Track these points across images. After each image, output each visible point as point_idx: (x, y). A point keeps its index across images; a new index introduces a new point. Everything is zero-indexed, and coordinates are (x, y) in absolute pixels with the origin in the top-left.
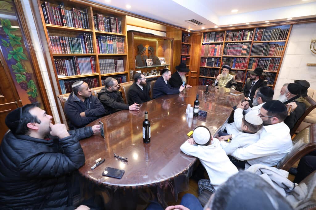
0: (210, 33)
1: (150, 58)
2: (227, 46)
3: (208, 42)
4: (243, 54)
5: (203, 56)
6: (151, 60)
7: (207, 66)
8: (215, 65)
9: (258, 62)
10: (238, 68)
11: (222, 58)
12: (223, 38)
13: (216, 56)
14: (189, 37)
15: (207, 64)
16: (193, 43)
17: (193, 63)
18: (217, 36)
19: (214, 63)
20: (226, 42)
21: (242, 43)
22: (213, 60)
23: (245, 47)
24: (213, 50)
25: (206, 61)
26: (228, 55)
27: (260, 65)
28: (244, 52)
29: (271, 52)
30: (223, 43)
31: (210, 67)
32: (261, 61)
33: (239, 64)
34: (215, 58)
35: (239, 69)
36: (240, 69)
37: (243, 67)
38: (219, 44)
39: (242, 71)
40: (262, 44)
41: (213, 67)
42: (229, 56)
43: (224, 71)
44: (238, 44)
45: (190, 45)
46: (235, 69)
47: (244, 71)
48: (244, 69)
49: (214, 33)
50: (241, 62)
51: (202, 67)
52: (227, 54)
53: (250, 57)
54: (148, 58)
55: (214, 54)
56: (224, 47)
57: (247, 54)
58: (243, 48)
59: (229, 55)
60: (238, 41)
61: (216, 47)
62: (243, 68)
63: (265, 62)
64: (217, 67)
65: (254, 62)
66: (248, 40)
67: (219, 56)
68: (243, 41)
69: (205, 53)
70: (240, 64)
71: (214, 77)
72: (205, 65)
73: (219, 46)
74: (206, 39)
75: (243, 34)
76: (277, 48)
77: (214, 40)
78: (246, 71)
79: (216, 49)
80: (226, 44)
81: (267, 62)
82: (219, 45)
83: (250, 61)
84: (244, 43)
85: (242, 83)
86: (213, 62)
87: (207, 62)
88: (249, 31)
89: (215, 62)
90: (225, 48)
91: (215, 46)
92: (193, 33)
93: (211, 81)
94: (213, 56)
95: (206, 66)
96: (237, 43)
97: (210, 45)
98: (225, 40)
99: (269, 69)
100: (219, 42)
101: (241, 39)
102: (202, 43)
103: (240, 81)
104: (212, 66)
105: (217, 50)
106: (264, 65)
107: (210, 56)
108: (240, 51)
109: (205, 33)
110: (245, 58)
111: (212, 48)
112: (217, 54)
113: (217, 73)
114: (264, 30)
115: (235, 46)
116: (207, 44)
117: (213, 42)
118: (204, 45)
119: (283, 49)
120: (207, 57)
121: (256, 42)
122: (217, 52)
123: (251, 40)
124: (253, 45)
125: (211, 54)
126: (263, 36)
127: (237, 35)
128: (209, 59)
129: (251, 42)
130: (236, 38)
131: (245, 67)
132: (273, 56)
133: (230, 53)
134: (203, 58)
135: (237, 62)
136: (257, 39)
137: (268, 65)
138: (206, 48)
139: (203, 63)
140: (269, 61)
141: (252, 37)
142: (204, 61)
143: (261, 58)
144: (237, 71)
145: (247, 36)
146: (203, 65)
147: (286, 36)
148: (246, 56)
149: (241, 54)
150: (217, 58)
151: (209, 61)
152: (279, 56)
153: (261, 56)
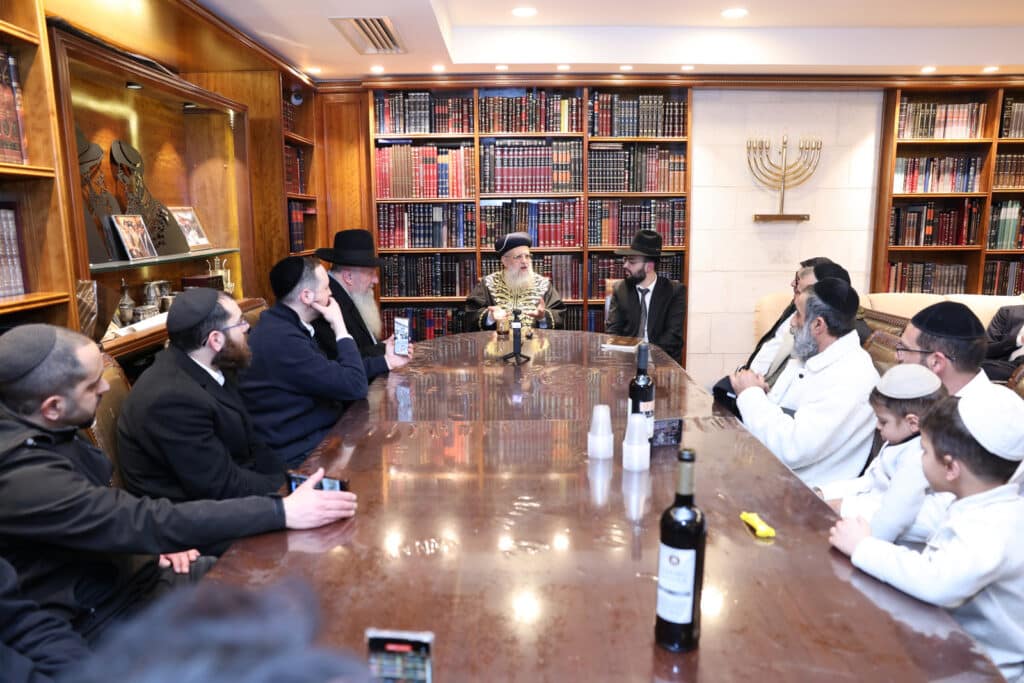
0: (406, 96)
1: (133, 212)
2: (492, 153)
3: (400, 135)
4: (558, 186)
5: (389, 199)
6: (139, 225)
7: (412, 244)
8: (449, 238)
9: (616, 214)
10: (549, 245)
12: (466, 120)
13: (449, 197)
14: (300, 106)
15: (413, 236)
16: (321, 137)
18: (439, 110)
19: (445, 229)
20: (484, 134)
21: (550, 141)
22: (438, 215)
23: (562, 155)
24: (433, 172)
25: (407, 224)
26: (502, 189)
27: (627, 226)
28: (564, 177)
29: (652, 176)
30: (471, 139)
31: (431, 249)
32: (626, 209)
33: (550, 227)
34: (448, 207)
35: (553, 248)
36: (559, 248)
37: (569, 237)
38: (453, 144)
39: (569, 257)
40: (619, 146)
41: (445, 248)
44: (533, 146)
45: (308, 148)
46: (542, 249)
47: (578, 257)
48: (577, 248)
49: (424, 97)
50: (558, 218)
52: (495, 186)
53: (590, 198)
54: (123, 212)
55: (441, 188)
56: (480, 156)
57: (579, 186)
58: (555, 160)
59: (504, 193)
60: (532, 133)
61: (442, 159)
62: (569, 245)
63: (640, 215)
64: (462, 248)
65: (604, 215)
66: (564, 130)
67: (464, 197)
68: (549, 134)
69: (395, 186)
70: (556, 227)
71: (454, 294)
72: (401, 242)
74: (388, 122)
75: (543, 107)
76: (667, 164)
77: (428, 127)
78: (586, 255)
79: (444, 167)
80: (487, 146)
81: (645, 215)
82: (458, 148)
83: (592, 211)
84: (555, 144)
85: (578, 306)
86: (439, 225)
87: (411, 227)
88: (563, 98)
89: (450, 228)
90: (482, 160)
91: (438, 153)
92: (316, 92)
93: (444, 314)
94: (433, 198)
95: (406, 247)
96: (529, 143)
97: (417, 149)
98: (480, 129)
100: (451, 134)
101: (543, 126)
102: (376, 141)
103: (570, 300)
104: (437, 241)
105: (451, 172)
107: (422, 199)
108: (547, 173)
109: (381, 94)
110: (571, 200)
111: (425, 161)
112: (451, 188)
113: (466, 275)
114: (616, 99)
115: (523, 155)
116: (397, 144)
117: (426, 134)
118: (386, 149)
119: (685, 167)
120: (406, 204)
121: (596, 138)
122: (451, 181)
123: (577, 130)
124: (590, 150)
125: (423, 191)
126: (616, 120)
127: (524, 111)
128: (420, 212)
129: (581, 139)
130: (521, 121)
131: (576, 237)
132: (661, 192)
133: (508, 181)
134: (389, 209)
135: (541, 219)
136: (596, 129)
137: (650, 224)
138: (395, 162)
139: (389, 232)
140: (650, 210)
141: (576, 121)
142: (395, 225)
143: (626, 200)
144: (549, 257)
145: (560, 115)
146: (392, 242)
147: (681, 122)
148: (572, 193)
149: (553, 187)
150: (457, 204)
151: (419, 222)
152: (678, 192)
153: (624, 193)
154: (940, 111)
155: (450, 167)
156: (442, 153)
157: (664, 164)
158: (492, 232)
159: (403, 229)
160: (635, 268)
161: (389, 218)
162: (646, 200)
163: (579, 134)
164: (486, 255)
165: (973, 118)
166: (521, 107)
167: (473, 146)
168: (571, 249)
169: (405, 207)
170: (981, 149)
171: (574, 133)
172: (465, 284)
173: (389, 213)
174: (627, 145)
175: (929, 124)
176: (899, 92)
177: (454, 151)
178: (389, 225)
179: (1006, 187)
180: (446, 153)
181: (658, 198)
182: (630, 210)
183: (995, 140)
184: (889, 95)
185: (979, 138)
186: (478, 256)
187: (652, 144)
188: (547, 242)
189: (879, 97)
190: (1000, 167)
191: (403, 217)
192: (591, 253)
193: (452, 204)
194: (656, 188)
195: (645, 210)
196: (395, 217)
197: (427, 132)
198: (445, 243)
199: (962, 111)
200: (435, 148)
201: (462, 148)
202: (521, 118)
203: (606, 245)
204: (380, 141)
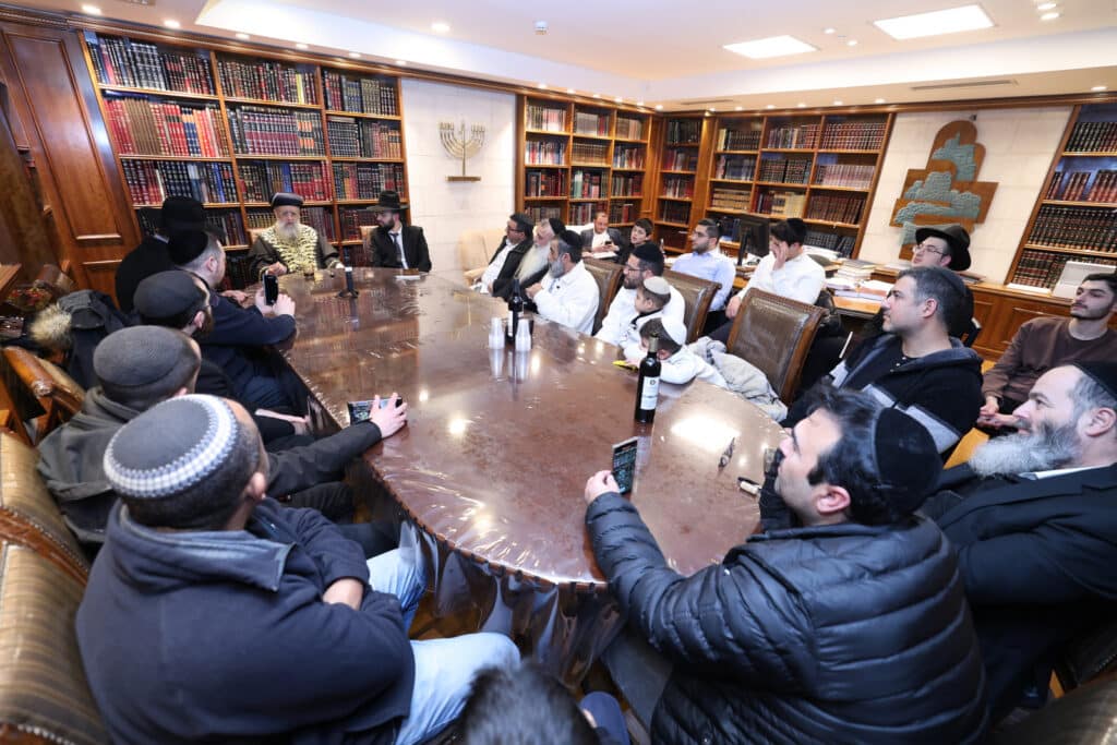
2: (239, 116)
3: (131, 89)
4: (304, 151)
5: (132, 156)
8: (210, 195)
9: (355, 175)
11: (235, 167)
12: (204, 81)
13: (202, 156)
18: (171, 67)
19: (204, 186)
20: (228, 98)
21: (291, 110)
22: (192, 173)
23: (306, 125)
24: (180, 131)
25: (160, 181)
26: (254, 151)
27: (363, 184)
28: (309, 143)
29: (376, 146)
30: (217, 102)
32: (360, 171)
33: (303, 185)
34: (201, 165)
36: (313, 202)
37: (320, 193)
38: (199, 105)
39: (321, 209)
40: (352, 120)
42: (257, 156)
44: (276, 114)
47: (328, 209)
48: (327, 202)
49: (152, 51)
50: (308, 178)
52: (247, 148)
53: (334, 162)
55: (192, 147)
56: (228, 119)
57: (321, 151)
58: (299, 128)
60: (274, 102)
61: (186, 118)
62: (321, 200)
63: (372, 176)
64: (224, 204)
65: (346, 175)
66: (301, 101)
67: (218, 157)
68: (291, 104)
69: (138, 143)
70: (307, 185)
74: (112, 72)
75: (281, 78)
76: (387, 137)
77: (163, 83)
78: (336, 207)
79: (191, 126)
80: (232, 109)
81: (375, 175)
82: (203, 109)
83: (335, 173)
84: (296, 113)
86: (197, 182)
87: (165, 184)
88: (297, 72)
89: (209, 184)
90: (230, 123)
91: (181, 112)
94: (185, 157)
96: (272, 110)
97: (155, 105)
98: (224, 93)
100: (190, 94)
101: (282, 97)
102: (103, 91)
105: (199, 130)
106: (372, 183)
108: (293, 138)
110: (318, 163)
111: (168, 118)
112: (202, 147)
113: (232, 226)
114: (344, 80)
115: (269, 121)
116: (131, 98)
117: (164, 91)
118: (118, 101)
119: (401, 140)
120: (155, 161)
121: (330, 112)
122: (201, 141)
123: (312, 102)
124: (328, 121)
125: (171, 148)
126: (345, 97)
127: (262, 80)
128: (171, 169)
129: (319, 111)
130: (261, 89)
131: (326, 195)
132: (385, 158)
133: (258, 143)
134: (135, 166)
135: (294, 178)
136: (329, 103)
137: (379, 183)
138: (131, 116)
139: (141, 188)
140: (378, 172)
141: (311, 96)
142: (146, 181)
143: (360, 164)
145: (296, 87)
146: (146, 198)
147: (395, 105)
148: (317, 157)
149: (300, 152)
150: (210, 162)
151: (173, 179)
152: (397, 159)
153: (358, 158)
154: (545, 112)
155: (198, 126)
156: (185, 112)
157: (385, 137)
158: (249, 190)
159: (157, 185)
160: (386, 219)
161: (137, 173)
162: (374, 164)
163: (315, 107)
164: (249, 209)
165: (560, 119)
166: (259, 76)
167: (219, 108)
168: (322, 203)
169: (155, 164)
170: (565, 138)
171: (310, 106)
172: (234, 236)
173: (136, 170)
174: (357, 119)
175: (539, 121)
176: (525, 98)
177: (199, 112)
178: (139, 181)
179: (576, 163)
180: (189, 113)
181: (383, 163)
182: (364, 171)
183: (572, 135)
184: (520, 99)
185: (563, 133)
186: (243, 210)
187: (375, 120)
189: (512, 99)
190: (574, 150)
191: (154, 173)
192: (339, 206)
193: (205, 162)
194: (382, 155)
195: (374, 172)
196: (144, 173)
197: (164, 89)
198: (207, 199)
199: (553, 114)
200: (178, 107)
201: (207, 109)
202: (260, 86)
203: (350, 199)
204: (108, 92)
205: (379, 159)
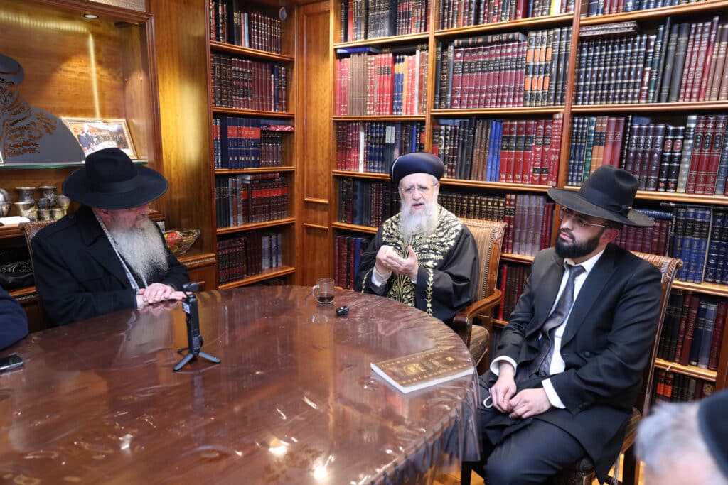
2: (451, 56)
3: (361, 41)
4: (531, 98)
5: (345, 116)
7: (366, 167)
9: (619, 139)
10: (514, 179)
11: (428, 127)
13: (403, 115)
15: (368, 159)
16: (302, 52)
17: (311, 151)
18: (403, 8)
19: (396, 153)
20: (444, 31)
22: (390, 135)
23: (540, 52)
24: (387, 84)
25: (362, 145)
26: (461, 103)
27: (635, 158)
29: (693, 73)
30: (425, 41)
31: (383, 175)
32: (639, 132)
33: (517, 155)
34: (401, 125)
35: (519, 185)
36: (527, 186)
37: (541, 171)
39: (538, 198)
42: (464, 110)
43: (417, 194)
45: (289, 64)
46: (502, 184)
50: (530, 143)
51: (346, 178)
52: (453, 99)
53: (574, 114)
55: (394, 104)
56: (436, 62)
57: (558, 98)
58: (531, 59)
59: (465, 108)
60: (506, 22)
61: (399, 69)
62: (540, 182)
63: (665, 140)
65: (599, 139)
66: (554, 11)
68: (530, 21)
69: (352, 103)
70: (525, 156)
72: (357, 165)
73: (411, 58)
74: (351, 28)
77: (387, 29)
79: (400, 77)
80: (445, 48)
81: (674, 140)
82: (412, 53)
83: (575, 136)
84: (533, 35)
86: (392, 146)
87: (366, 149)
89: (403, 151)
90: (440, 66)
91: (395, 61)
94: (386, 115)
95: (361, 171)
96: (496, 38)
97: (373, 58)
98: (438, 25)
99: (694, 186)
101: (520, 12)
102: (336, 50)
105: (405, 83)
106: (662, 157)
107: (376, 115)
108: (520, 79)
110: (549, 117)
111: (381, 71)
112: (405, 103)
116: (356, 53)
117: (386, 38)
118: (345, 59)
120: (364, 122)
122: (405, 95)
124: (581, 39)
125: (376, 107)
128: (376, 131)
129: (571, 23)
130: (494, 8)
131: (550, 171)
132: (711, 101)
135: (505, 144)
136: (601, 4)
137: (680, 158)
138: (353, 74)
139: (346, 153)
140: (685, 133)
142: (350, 145)
143: (641, 116)
144: (513, 197)
146: (348, 164)
148: (550, 108)
149: (525, 100)
150: (410, 122)
151: (375, 143)
153: (640, 105)
155: (405, 78)
156: (399, 61)
159: (358, 151)
161: (347, 138)
162: (679, 117)
167: (427, 49)
168: (541, 187)
169: (362, 125)
173: (347, 132)
178: (347, 145)
180: (402, 60)
181: (698, 112)
182: (647, 131)
188: (511, 176)
191: (359, 136)
193: (405, 122)
195: (676, 132)
196: (351, 137)
197: (387, 36)
200: (391, 55)
201: (418, 52)
202: (495, 4)
204: (339, 51)
205: (694, 104)
